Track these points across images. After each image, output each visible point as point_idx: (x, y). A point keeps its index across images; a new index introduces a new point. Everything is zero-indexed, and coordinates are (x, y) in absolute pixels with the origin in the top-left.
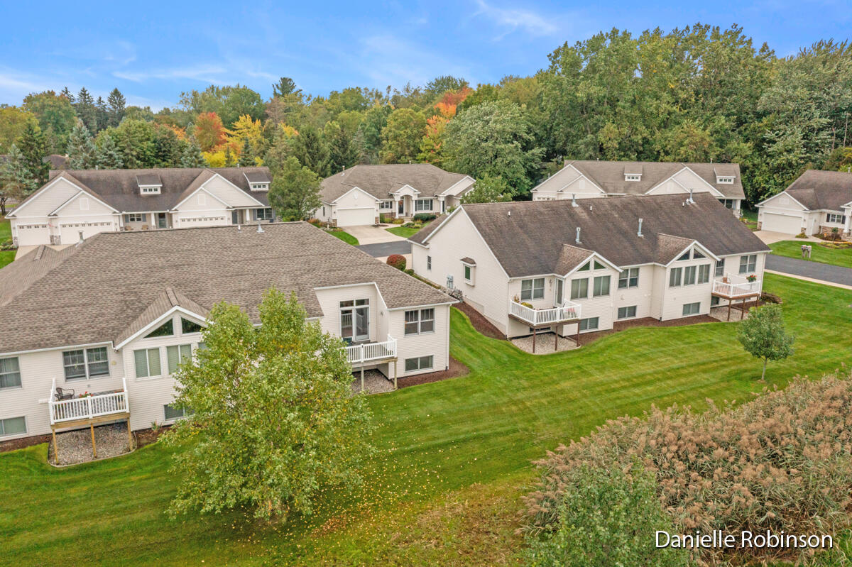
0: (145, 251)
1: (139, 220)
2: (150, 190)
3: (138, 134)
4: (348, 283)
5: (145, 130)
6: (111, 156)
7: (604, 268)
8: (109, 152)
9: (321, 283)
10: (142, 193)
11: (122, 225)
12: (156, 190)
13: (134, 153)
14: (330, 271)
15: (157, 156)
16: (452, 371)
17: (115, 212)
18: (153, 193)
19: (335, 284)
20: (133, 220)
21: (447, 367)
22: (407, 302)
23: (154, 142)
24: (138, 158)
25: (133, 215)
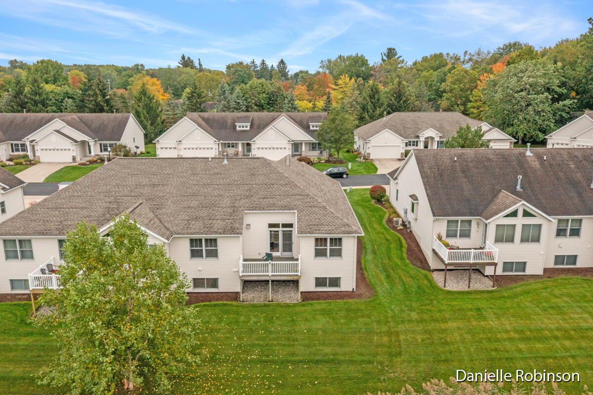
0: (139, 173)
1: (233, 146)
2: (243, 127)
3: (258, 89)
4: (274, 210)
5: (263, 86)
6: (239, 103)
7: (534, 216)
8: (238, 101)
9: (252, 207)
10: (238, 128)
11: (220, 150)
12: (247, 127)
13: (253, 101)
14: (264, 198)
15: (268, 104)
16: (359, 292)
17: (215, 141)
18: (245, 129)
19: (263, 209)
20: (229, 146)
21: (353, 289)
22: (316, 230)
23: (267, 94)
24: (256, 105)
25: (229, 143)
